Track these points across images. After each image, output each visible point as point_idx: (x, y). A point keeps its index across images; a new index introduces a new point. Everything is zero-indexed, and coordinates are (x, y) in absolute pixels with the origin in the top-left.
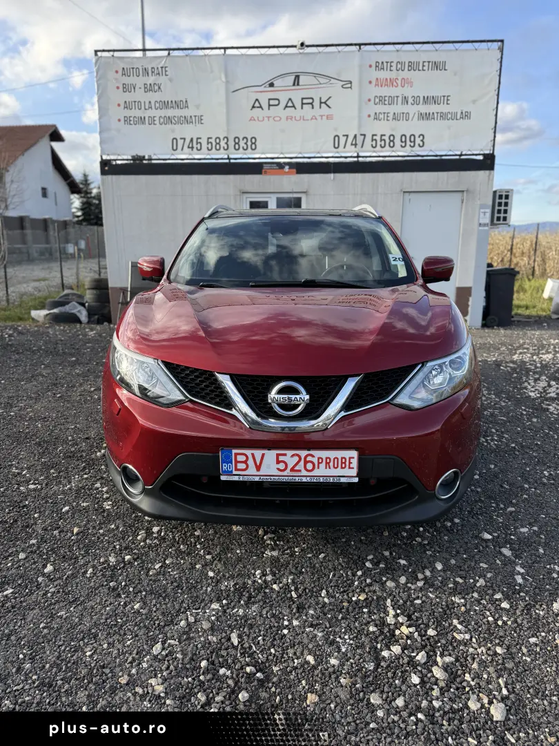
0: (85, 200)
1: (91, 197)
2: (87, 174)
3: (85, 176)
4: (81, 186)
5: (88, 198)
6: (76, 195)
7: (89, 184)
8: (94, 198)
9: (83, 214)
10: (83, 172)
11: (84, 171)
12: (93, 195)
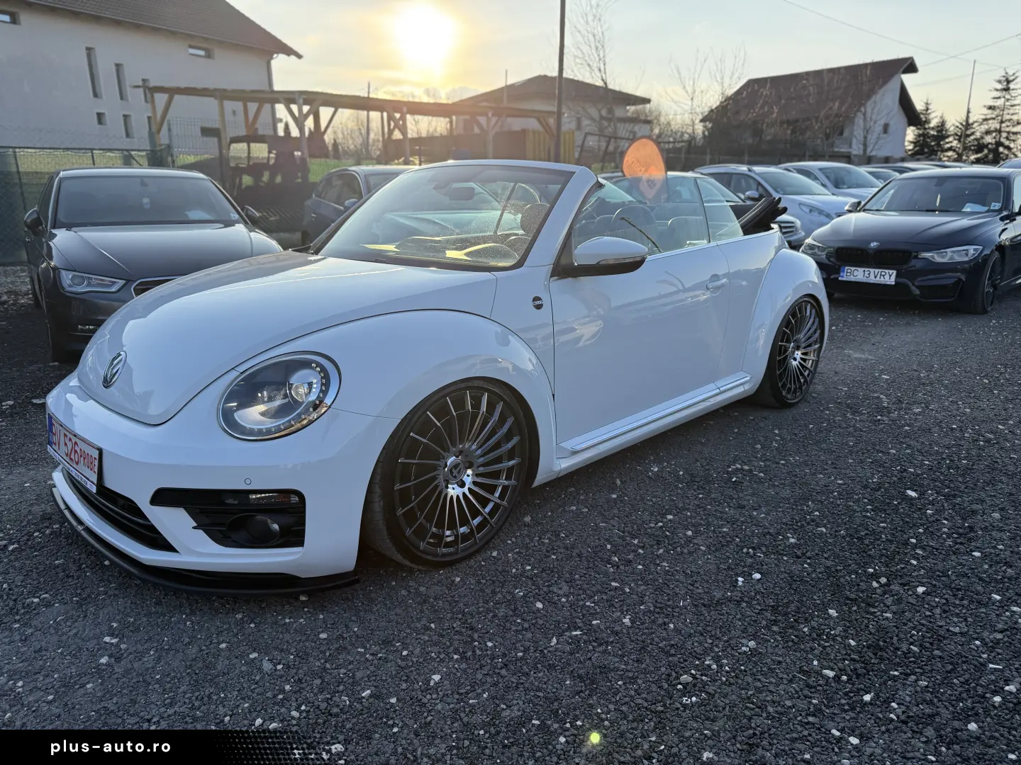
0: (921, 132)
1: (929, 128)
2: (929, 102)
3: (927, 104)
4: (922, 116)
5: (925, 129)
6: (912, 128)
7: (929, 114)
8: (933, 128)
9: (915, 147)
10: (925, 101)
11: (927, 100)
12: (932, 125)
